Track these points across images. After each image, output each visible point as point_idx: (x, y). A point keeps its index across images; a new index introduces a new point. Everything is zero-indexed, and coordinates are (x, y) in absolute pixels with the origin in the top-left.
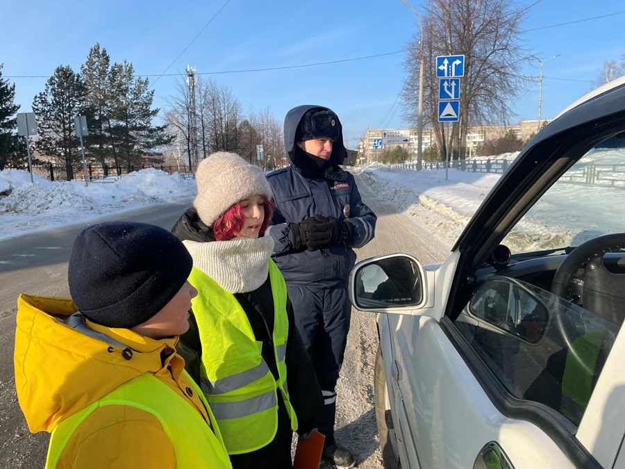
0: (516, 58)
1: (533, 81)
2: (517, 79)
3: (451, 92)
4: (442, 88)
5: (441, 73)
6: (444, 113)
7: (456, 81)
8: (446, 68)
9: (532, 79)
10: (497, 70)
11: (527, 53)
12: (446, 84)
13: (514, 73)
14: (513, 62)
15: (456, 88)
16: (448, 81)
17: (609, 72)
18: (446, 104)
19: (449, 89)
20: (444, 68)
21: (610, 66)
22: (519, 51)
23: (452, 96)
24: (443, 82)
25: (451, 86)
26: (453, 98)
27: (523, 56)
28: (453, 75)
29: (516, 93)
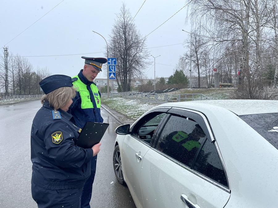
6: (111, 76)
7: (114, 66)
8: (110, 62)
12: (111, 67)
15: (114, 68)
16: (111, 66)
18: (111, 73)
19: (112, 68)
23: (113, 71)
28: (113, 64)
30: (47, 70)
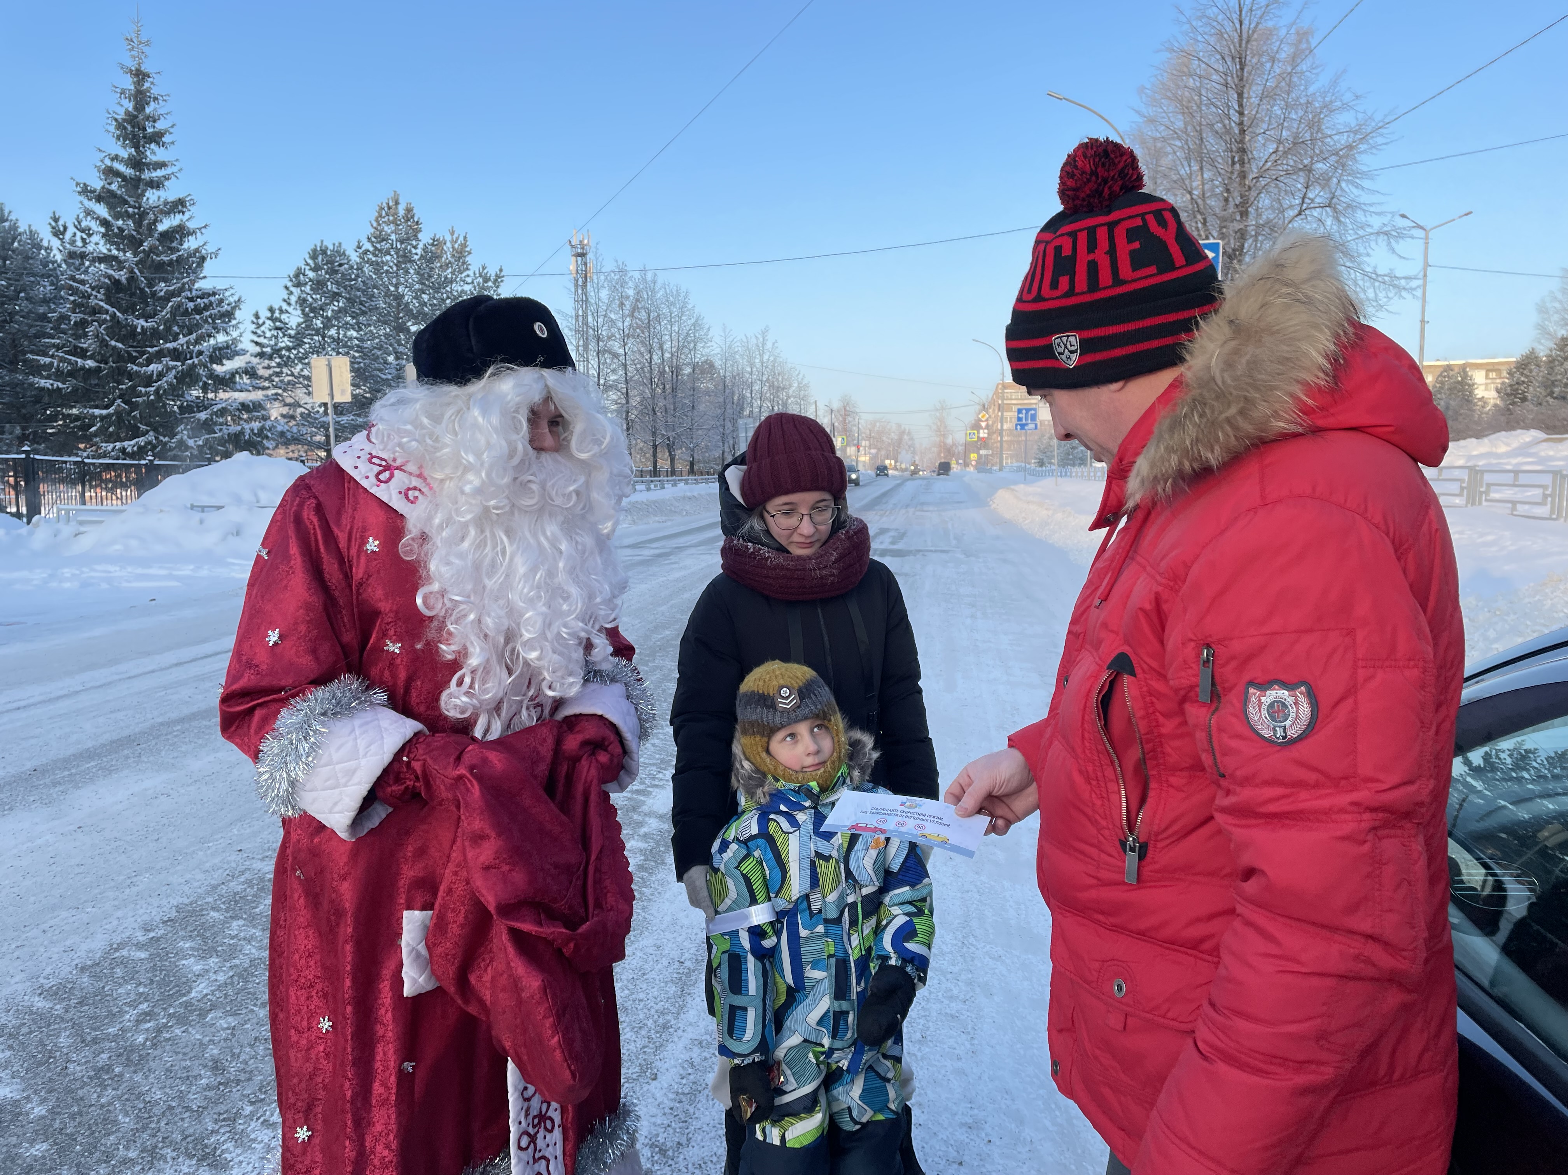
30: (769, 345)
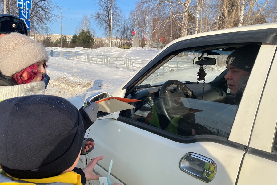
0: (51, 6)
1: (59, 17)
2: (52, 15)
3: (25, 16)
4: (21, 13)
5: (20, 5)
7: (28, 11)
8: (22, 3)
9: (58, 17)
10: (42, 9)
11: (56, 5)
13: (50, 12)
14: (50, 7)
15: (28, 14)
16: (23, 10)
17: (85, 19)
19: (25, 14)
20: (21, 3)
21: (85, 17)
22: (52, 3)
23: (26, 17)
24: (21, 10)
25: (25, 13)
26: (26, 19)
27: (54, 6)
28: (26, 8)
29: (52, 21)
